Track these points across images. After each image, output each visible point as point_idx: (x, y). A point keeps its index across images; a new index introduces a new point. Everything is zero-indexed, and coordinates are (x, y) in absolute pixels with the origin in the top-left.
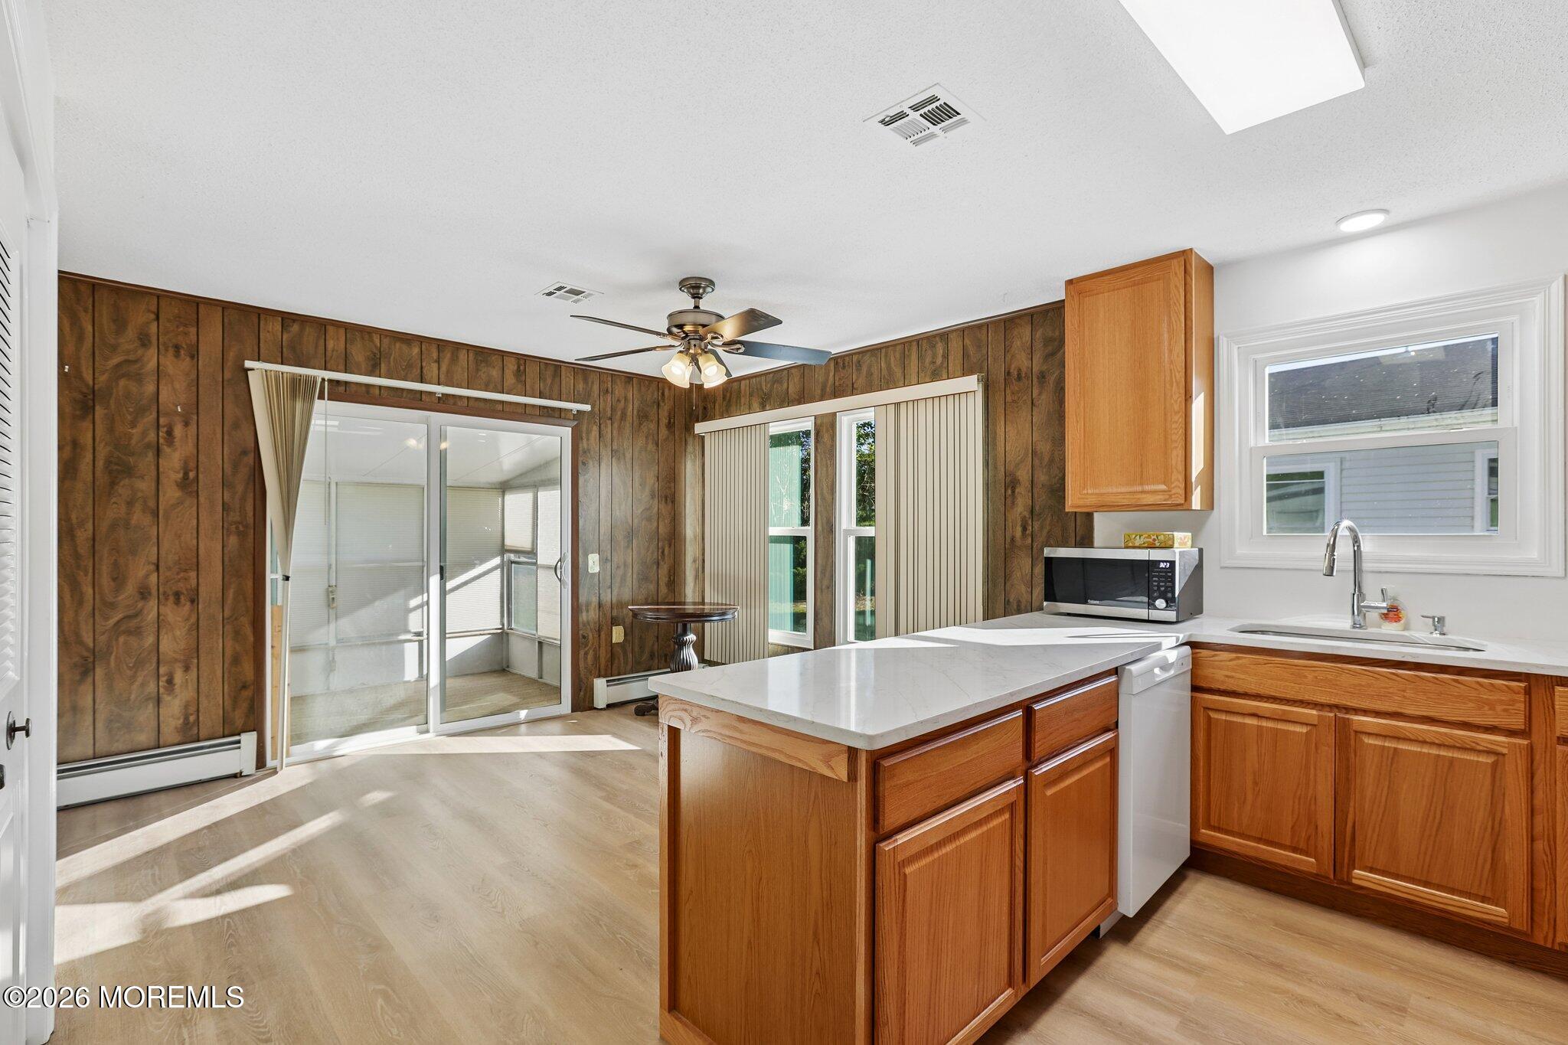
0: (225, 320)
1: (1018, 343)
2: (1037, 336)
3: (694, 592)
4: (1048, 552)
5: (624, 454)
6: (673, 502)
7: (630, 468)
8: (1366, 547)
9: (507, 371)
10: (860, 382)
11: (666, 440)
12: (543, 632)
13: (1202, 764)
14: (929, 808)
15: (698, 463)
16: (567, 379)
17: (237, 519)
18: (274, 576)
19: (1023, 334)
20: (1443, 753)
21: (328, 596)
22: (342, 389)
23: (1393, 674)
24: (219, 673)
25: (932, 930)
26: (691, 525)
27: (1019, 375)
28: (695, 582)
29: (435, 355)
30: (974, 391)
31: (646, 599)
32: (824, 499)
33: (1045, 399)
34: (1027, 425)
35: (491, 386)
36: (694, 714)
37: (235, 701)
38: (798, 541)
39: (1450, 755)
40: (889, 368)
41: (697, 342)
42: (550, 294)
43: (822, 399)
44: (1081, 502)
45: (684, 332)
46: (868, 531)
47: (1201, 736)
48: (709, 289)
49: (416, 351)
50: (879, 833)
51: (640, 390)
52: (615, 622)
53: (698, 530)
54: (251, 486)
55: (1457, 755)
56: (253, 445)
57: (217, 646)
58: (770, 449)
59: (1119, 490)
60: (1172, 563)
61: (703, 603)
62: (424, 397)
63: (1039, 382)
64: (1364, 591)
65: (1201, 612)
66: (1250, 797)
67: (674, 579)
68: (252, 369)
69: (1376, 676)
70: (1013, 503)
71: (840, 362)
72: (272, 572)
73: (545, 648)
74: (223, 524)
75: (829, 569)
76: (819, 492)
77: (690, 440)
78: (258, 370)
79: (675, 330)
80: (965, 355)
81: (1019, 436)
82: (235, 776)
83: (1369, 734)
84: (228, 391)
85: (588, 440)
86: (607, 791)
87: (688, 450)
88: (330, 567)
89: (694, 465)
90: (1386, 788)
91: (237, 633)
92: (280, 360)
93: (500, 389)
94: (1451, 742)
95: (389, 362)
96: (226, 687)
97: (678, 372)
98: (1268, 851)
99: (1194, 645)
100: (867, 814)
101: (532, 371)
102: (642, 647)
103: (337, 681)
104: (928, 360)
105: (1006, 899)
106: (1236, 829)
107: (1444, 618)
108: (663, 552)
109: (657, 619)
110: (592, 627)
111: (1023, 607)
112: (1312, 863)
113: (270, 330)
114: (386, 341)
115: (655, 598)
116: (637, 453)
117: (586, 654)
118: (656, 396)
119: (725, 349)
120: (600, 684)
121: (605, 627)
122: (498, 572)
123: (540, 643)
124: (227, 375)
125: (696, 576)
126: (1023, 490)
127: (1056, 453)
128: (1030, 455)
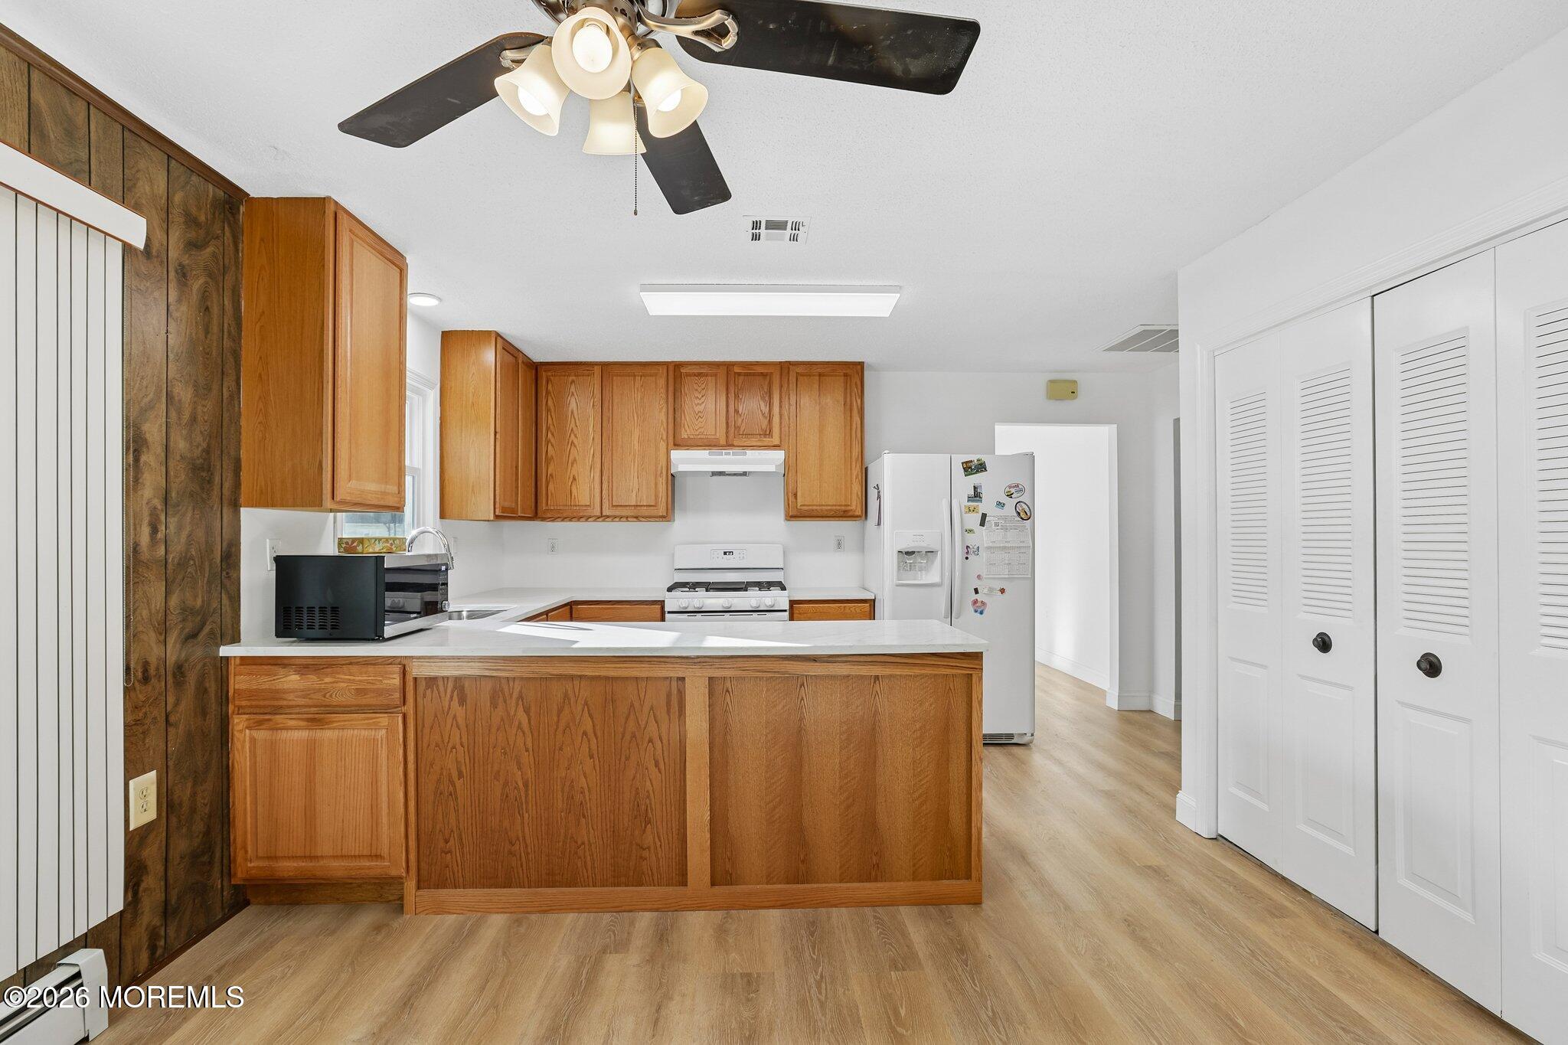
1: (147, 188)
2: (176, 200)
19: (156, 178)
33: (185, 314)
34: (160, 346)
63: (178, 281)
126: (151, 458)
127: (199, 408)
128: (164, 399)
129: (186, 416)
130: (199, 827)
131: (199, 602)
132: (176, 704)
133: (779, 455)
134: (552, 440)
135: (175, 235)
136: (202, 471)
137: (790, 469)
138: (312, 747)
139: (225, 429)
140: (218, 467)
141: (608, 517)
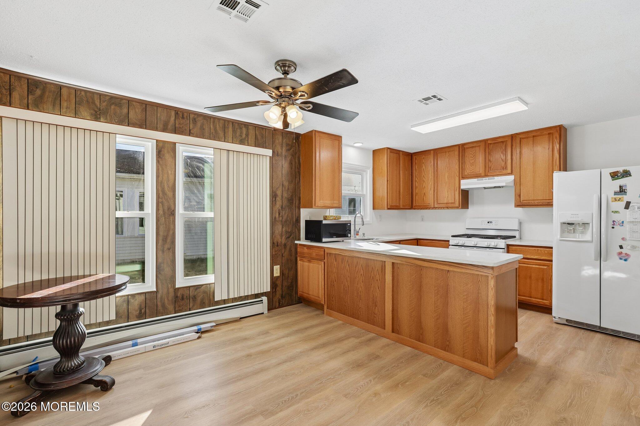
1: (277, 141)
2: (284, 141)
10: (195, 130)
19: (279, 138)
27: (278, 154)
33: (286, 166)
34: (280, 174)
40: (215, 129)
70: (275, 204)
71: (180, 114)
80: (256, 137)
81: (278, 177)
126: (279, 199)
127: (290, 186)
128: (281, 186)
129: (287, 188)
130: (290, 281)
131: (290, 230)
132: (284, 252)
133: (512, 178)
134: (417, 181)
135: (284, 149)
136: (291, 200)
137: (518, 183)
138: (309, 267)
139: (296, 190)
140: (295, 199)
141: (437, 208)
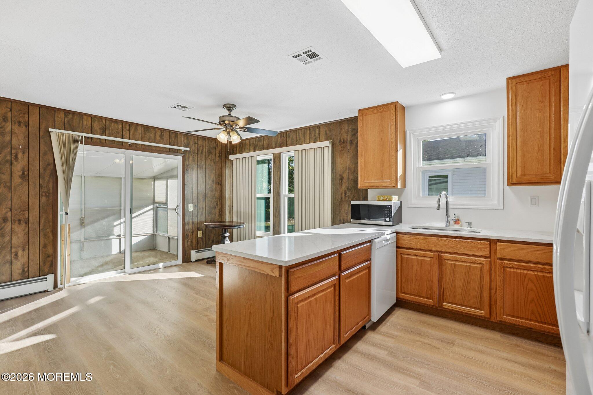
0: (41, 112)
1: (343, 130)
2: (350, 128)
3: (229, 218)
4: (353, 202)
5: (202, 167)
6: (221, 184)
7: (204, 171)
8: (450, 200)
9: (157, 135)
10: (289, 142)
11: (218, 161)
12: (170, 234)
13: (400, 272)
14: (306, 285)
15: (230, 170)
16: (180, 138)
17: (46, 190)
18: (61, 213)
19: (345, 126)
20: (468, 264)
21: (81, 221)
22: (90, 140)
23: (454, 240)
24: (38, 252)
25: (307, 325)
26: (228, 193)
27: (344, 141)
28: (229, 214)
29: (128, 128)
30: (328, 146)
31: (211, 221)
32: (277, 184)
33: (352, 150)
34: (346, 159)
35: (151, 140)
36: (228, 258)
37: (44, 262)
38: (267, 199)
39: (470, 265)
40: (299, 137)
41: (230, 127)
42: (174, 107)
43: (276, 147)
44: (363, 186)
45: (225, 123)
46: (292, 195)
47: (399, 263)
48: (234, 108)
49: (120, 126)
50: (289, 293)
51: (208, 143)
52: (199, 229)
53: (230, 195)
54: (52, 177)
55: (471, 265)
56: (52, 161)
57: (36, 241)
58: (257, 165)
59: (375, 181)
60: (391, 206)
61: (232, 222)
62: (123, 144)
63: (350, 144)
64: (449, 214)
65: (401, 222)
66: (414, 282)
67: (221, 213)
68: (52, 132)
69: (450, 241)
70: (342, 185)
71: (282, 134)
72: (60, 211)
73: (171, 240)
74: (39, 192)
75: (278, 209)
76: (275, 181)
77: (227, 162)
78: (55, 133)
79: (222, 123)
80: (326, 134)
81: (344, 162)
82: (45, 292)
83: (448, 260)
84: (42, 140)
85: (188, 161)
86: (196, 291)
87: (226, 165)
88: (81, 209)
89: (229, 171)
90: (452, 277)
91: (45, 236)
92: (64, 128)
93: (154, 141)
94: (469, 261)
95: (109, 130)
96: (41, 257)
97: (223, 138)
98: (419, 299)
99: (397, 233)
100: (285, 287)
101: (167, 135)
102: (209, 239)
103: (85, 255)
104: (313, 135)
105: (332, 315)
106: (410, 293)
107: (471, 223)
108: (217, 203)
109: (215, 227)
110: (190, 231)
111: (345, 221)
112: (431, 302)
113: (60, 117)
114: (108, 122)
115: (214, 220)
116: (207, 166)
117: (188, 241)
118: (214, 145)
119: (241, 130)
120: (193, 253)
121: (195, 231)
122: (152, 211)
123: (169, 238)
124: (41, 134)
125: (230, 212)
126: (345, 181)
127: (356, 168)
128: (347, 169)
